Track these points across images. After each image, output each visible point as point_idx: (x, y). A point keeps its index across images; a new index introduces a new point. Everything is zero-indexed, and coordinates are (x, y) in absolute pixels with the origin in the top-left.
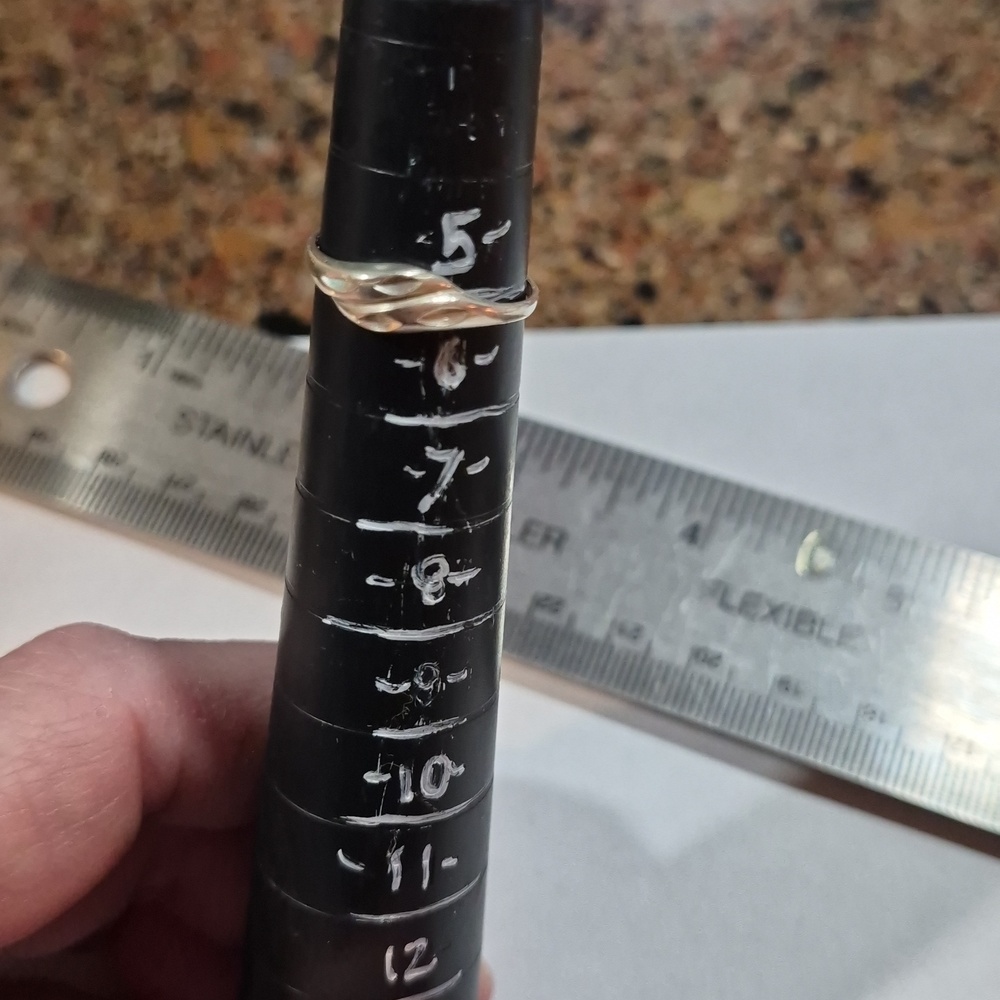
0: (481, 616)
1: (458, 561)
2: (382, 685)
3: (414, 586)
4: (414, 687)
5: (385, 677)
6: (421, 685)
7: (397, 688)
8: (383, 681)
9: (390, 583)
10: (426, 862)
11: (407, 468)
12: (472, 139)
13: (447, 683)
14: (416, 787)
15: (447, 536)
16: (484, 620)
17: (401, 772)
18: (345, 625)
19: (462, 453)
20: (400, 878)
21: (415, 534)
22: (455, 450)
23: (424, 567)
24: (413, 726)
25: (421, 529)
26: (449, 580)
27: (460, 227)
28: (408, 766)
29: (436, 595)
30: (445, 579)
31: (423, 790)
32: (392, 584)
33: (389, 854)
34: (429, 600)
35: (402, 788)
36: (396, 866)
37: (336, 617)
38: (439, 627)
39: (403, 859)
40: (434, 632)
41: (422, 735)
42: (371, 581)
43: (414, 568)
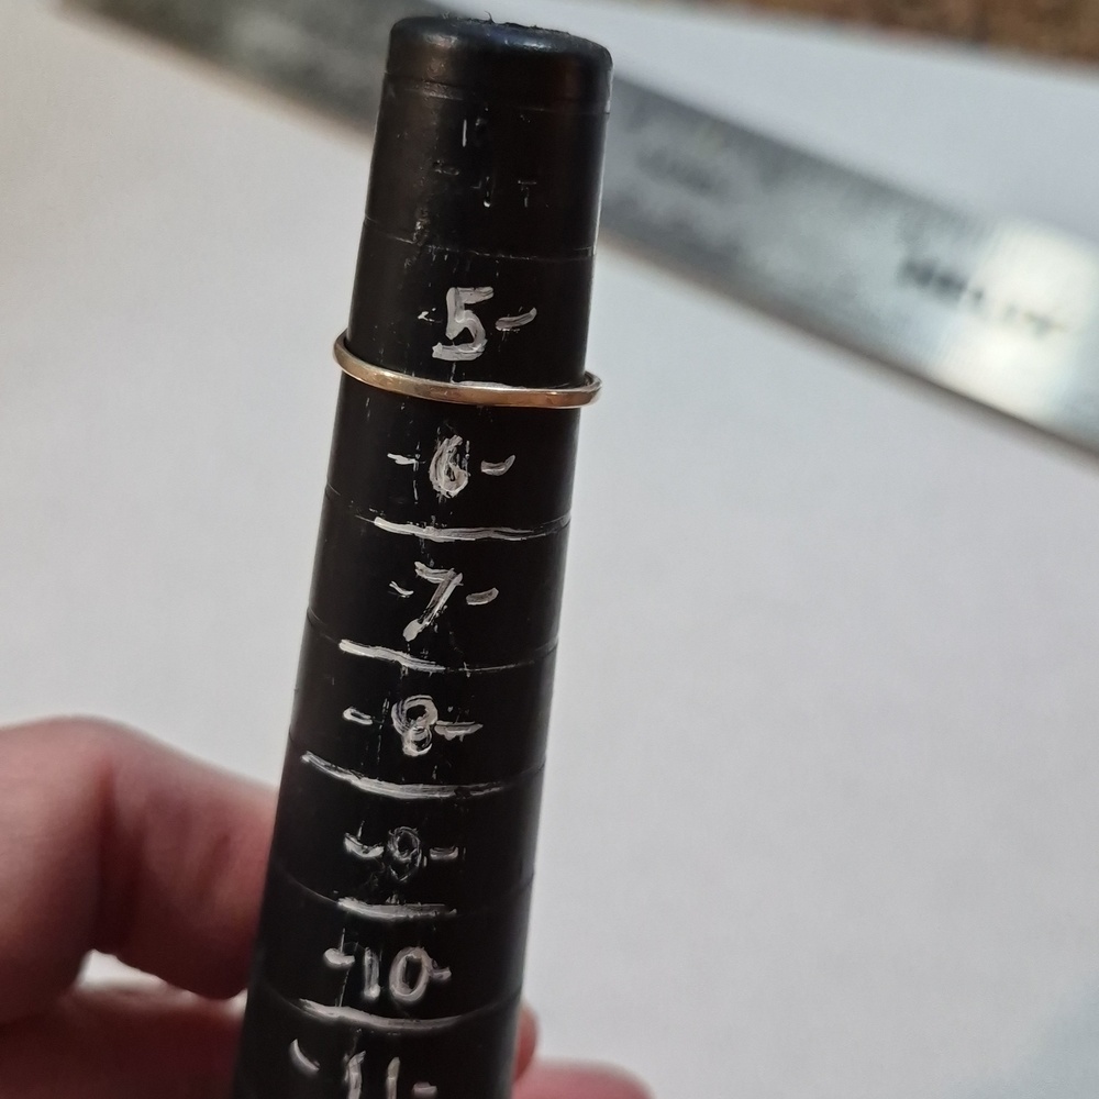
0: (482, 785)
1: (450, 709)
2: (351, 845)
3: (394, 729)
4: (387, 855)
5: (355, 835)
6: (397, 854)
7: (367, 852)
8: (352, 839)
9: (366, 721)
10: (392, 1080)
11: (393, 585)
12: (487, 205)
13: (429, 859)
14: (384, 981)
15: (436, 674)
16: (487, 791)
17: (367, 958)
18: (321, 764)
19: (460, 577)
20: (359, 1091)
21: (398, 665)
22: (451, 572)
23: (406, 708)
24: (383, 903)
25: (406, 661)
26: (436, 729)
27: (467, 307)
28: (375, 951)
29: (420, 745)
30: (432, 727)
31: (392, 987)
32: (369, 723)
33: (346, 1058)
34: (410, 750)
35: (367, 978)
36: (353, 1074)
37: (315, 754)
38: (421, 786)
39: (364, 1068)
40: (415, 791)
41: (394, 916)
42: (348, 714)
43: (395, 707)
